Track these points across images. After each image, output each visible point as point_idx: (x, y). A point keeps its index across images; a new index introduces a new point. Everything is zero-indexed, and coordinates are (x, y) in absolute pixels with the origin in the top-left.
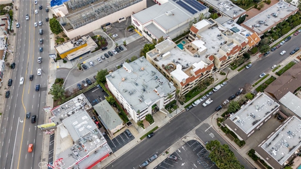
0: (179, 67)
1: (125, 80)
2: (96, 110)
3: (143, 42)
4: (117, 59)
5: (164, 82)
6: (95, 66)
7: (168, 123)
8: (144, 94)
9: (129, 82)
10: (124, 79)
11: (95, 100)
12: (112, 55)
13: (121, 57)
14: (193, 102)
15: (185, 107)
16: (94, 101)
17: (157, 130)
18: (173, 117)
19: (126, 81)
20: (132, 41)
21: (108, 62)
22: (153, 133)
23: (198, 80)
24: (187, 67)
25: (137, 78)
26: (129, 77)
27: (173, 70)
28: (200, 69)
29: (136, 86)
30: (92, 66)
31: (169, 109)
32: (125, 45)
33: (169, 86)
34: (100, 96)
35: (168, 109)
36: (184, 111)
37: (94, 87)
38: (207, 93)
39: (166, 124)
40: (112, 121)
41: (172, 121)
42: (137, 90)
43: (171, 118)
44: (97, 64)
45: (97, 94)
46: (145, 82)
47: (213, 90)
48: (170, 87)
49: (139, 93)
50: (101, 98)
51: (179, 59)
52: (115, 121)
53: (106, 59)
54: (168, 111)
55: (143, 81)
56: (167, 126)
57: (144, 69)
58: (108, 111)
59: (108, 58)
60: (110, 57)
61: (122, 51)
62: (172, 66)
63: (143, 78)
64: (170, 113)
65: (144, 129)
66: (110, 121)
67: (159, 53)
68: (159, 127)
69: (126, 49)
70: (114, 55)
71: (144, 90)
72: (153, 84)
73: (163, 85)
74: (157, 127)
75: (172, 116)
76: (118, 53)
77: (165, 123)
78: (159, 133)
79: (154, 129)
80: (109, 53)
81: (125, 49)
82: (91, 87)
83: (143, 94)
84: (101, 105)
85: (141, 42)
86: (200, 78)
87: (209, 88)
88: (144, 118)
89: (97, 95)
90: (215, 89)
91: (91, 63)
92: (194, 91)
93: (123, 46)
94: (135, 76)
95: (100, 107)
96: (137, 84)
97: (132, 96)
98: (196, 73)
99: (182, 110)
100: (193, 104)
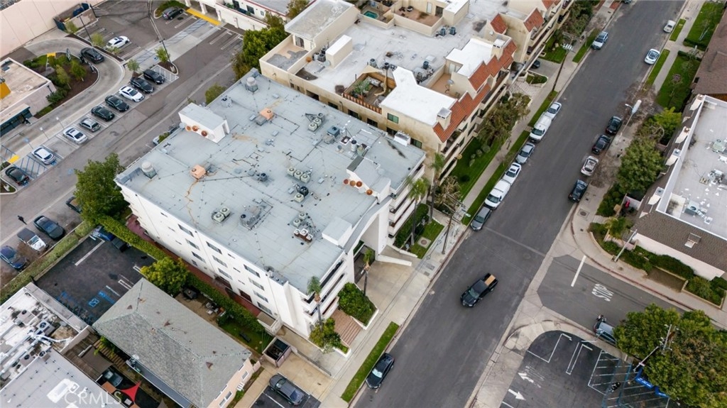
0: (403, 77)
2: (110, 338)
3: (231, 42)
4: (149, 117)
9: (229, 176)
10: (200, 171)
12: (124, 108)
14: (486, 193)
16: (95, 301)
17: (396, 341)
18: (436, 270)
19: (214, 177)
20: (189, 48)
21: (116, 134)
22: (385, 357)
24: (431, 74)
26: (219, 159)
29: (261, 186)
30: (51, 166)
31: (413, 244)
32: (166, 64)
33: (395, 152)
35: (408, 247)
37: (80, 241)
41: (438, 286)
45: (100, 267)
46: (294, 162)
48: (401, 154)
50: (120, 282)
51: (389, 55)
53: (105, 125)
54: (409, 251)
55: (284, 158)
57: (274, 116)
58: (168, 324)
59: (110, 123)
60: (119, 116)
61: (160, 88)
62: (375, 82)
63: (282, 145)
64: (421, 256)
65: (345, 349)
66: (190, 365)
68: (399, 323)
69: (176, 78)
70: (133, 106)
71: (304, 192)
72: (331, 160)
74: (393, 328)
75: (432, 268)
76: (147, 97)
79: (385, 340)
80: (112, 102)
81: (171, 77)
82: (66, 245)
84: (130, 307)
85: (222, 43)
86: (484, 102)
88: (335, 305)
90: (534, 131)
92: (473, 156)
93: (160, 70)
94: (244, 148)
95: (126, 320)
97: (262, 230)
99: (460, 234)
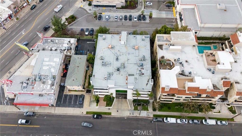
0: (177, 69)
1: (112, 48)
3: (171, 23)
4: (132, 26)
5: (145, 75)
6: (109, 21)
7: (124, 118)
8: (116, 74)
9: (114, 53)
11: (83, 51)
12: (130, 20)
13: (137, 26)
14: (167, 117)
15: (154, 116)
16: (81, 51)
17: (107, 116)
18: (133, 116)
19: (111, 50)
20: (160, 17)
21: (122, 24)
22: (101, 117)
23: (190, 98)
24: (188, 76)
25: (123, 53)
26: (117, 48)
27: (169, 69)
28: (199, 88)
29: (115, 60)
30: (106, 20)
31: (137, 105)
32: (151, 17)
33: (147, 82)
34: (89, 50)
35: (134, 105)
36: (149, 118)
37: (92, 39)
38: (193, 119)
39: (121, 118)
40: (73, 79)
41: (129, 119)
42: (112, 65)
43: (130, 115)
44: (112, 21)
45: (89, 46)
46: (127, 62)
47: (204, 120)
48: (147, 84)
49: (110, 69)
50: (88, 52)
51: (186, 61)
52: (75, 80)
53: (123, 20)
54: (134, 106)
55: (126, 60)
56: (121, 119)
57: (138, 49)
58: (78, 67)
59: (125, 21)
60: (128, 21)
61: (142, 21)
62: (172, 64)
63: (130, 57)
64: (135, 110)
65: (97, 105)
67: (170, 42)
68: (112, 114)
69: (148, 22)
70: (132, 21)
71: (118, 70)
72: (133, 69)
73: (141, 78)
74: (110, 114)
75: (133, 114)
76: (138, 21)
77: (121, 115)
78: (107, 120)
79: (106, 113)
80: (131, 16)
81: (148, 20)
82: (89, 37)
83: (114, 73)
84: (78, 58)
85: (168, 22)
86: (193, 97)
87: (200, 114)
88: (103, 96)
89: (88, 48)
90: (206, 121)
91: (107, 17)
92: (179, 106)
93: (147, 17)
94: (124, 50)
96: (117, 59)
97: (103, 68)
98: (190, 89)
99: (149, 116)
100: (165, 118)
